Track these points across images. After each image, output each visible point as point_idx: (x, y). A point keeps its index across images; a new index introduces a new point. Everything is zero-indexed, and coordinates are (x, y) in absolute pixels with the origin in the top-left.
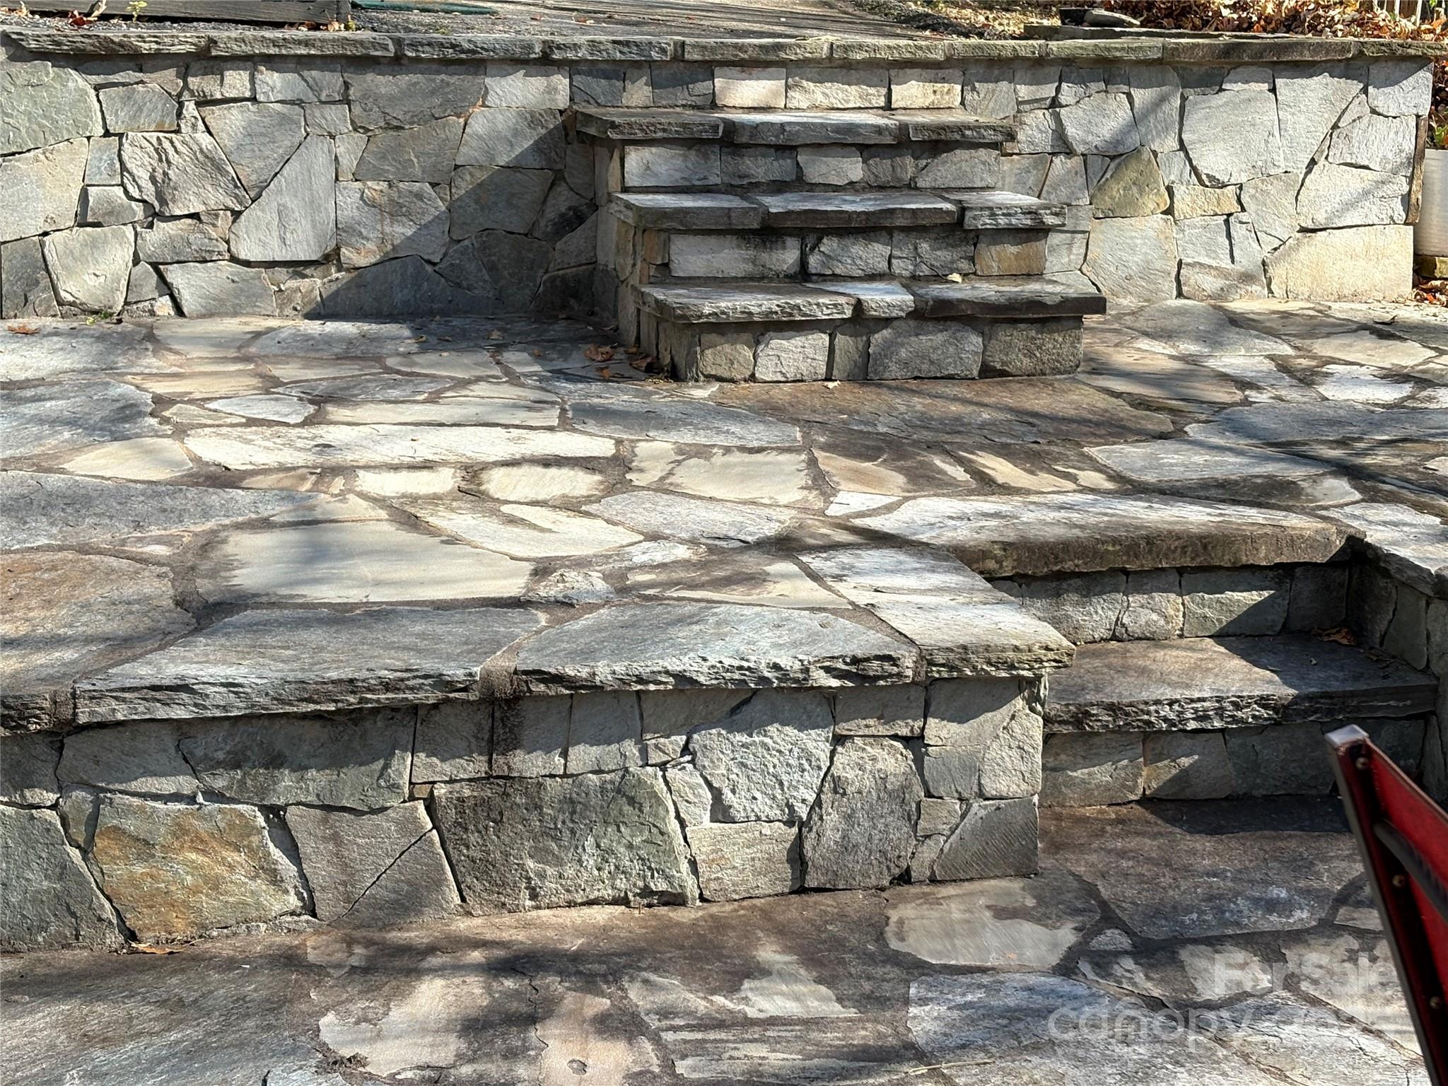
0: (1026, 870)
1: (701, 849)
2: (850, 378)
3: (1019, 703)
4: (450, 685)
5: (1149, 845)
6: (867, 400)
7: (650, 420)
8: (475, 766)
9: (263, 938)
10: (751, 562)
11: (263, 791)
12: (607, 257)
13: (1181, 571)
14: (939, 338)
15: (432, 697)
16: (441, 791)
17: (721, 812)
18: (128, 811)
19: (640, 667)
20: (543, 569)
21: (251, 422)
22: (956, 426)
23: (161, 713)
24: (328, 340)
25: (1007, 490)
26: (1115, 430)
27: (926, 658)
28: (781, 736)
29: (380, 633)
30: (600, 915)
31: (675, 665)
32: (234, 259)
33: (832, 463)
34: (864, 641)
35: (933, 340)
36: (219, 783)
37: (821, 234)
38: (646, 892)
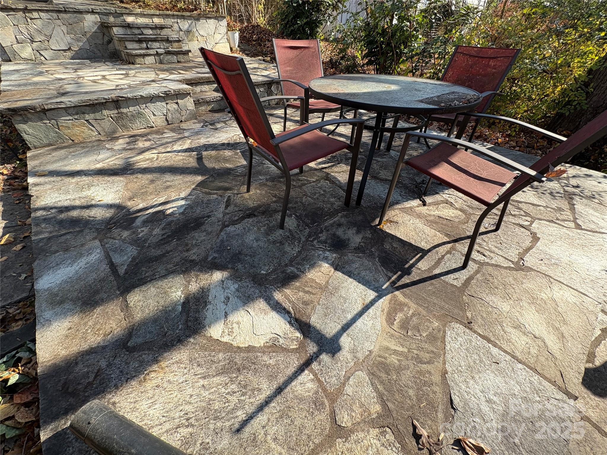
0: (196, 119)
1: (154, 121)
2: (159, 63)
3: (189, 97)
4: (106, 99)
5: (210, 115)
6: (162, 66)
7: (131, 69)
8: (116, 111)
9: (94, 139)
10: (149, 83)
11: (84, 118)
12: (117, 48)
13: (207, 82)
14: (170, 57)
15: (104, 101)
16: (112, 115)
17: (154, 115)
18: (62, 123)
19: (134, 95)
20: (117, 86)
21: (64, 73)
22: (175, 68)
23: (60, 106)
24: (75, 62)
25: (183, 74)
26: (196, 67)
27: (174, 91)
28: (159, 104)
29: (93, 94)
30: (143, 130)
31: (140, 94)
32: (52, 49)
33: (158, 72)
34: (166, 89)
35: (169, 57)
36: (76, 117)
37: (149, 41)
38: (148, 127)
